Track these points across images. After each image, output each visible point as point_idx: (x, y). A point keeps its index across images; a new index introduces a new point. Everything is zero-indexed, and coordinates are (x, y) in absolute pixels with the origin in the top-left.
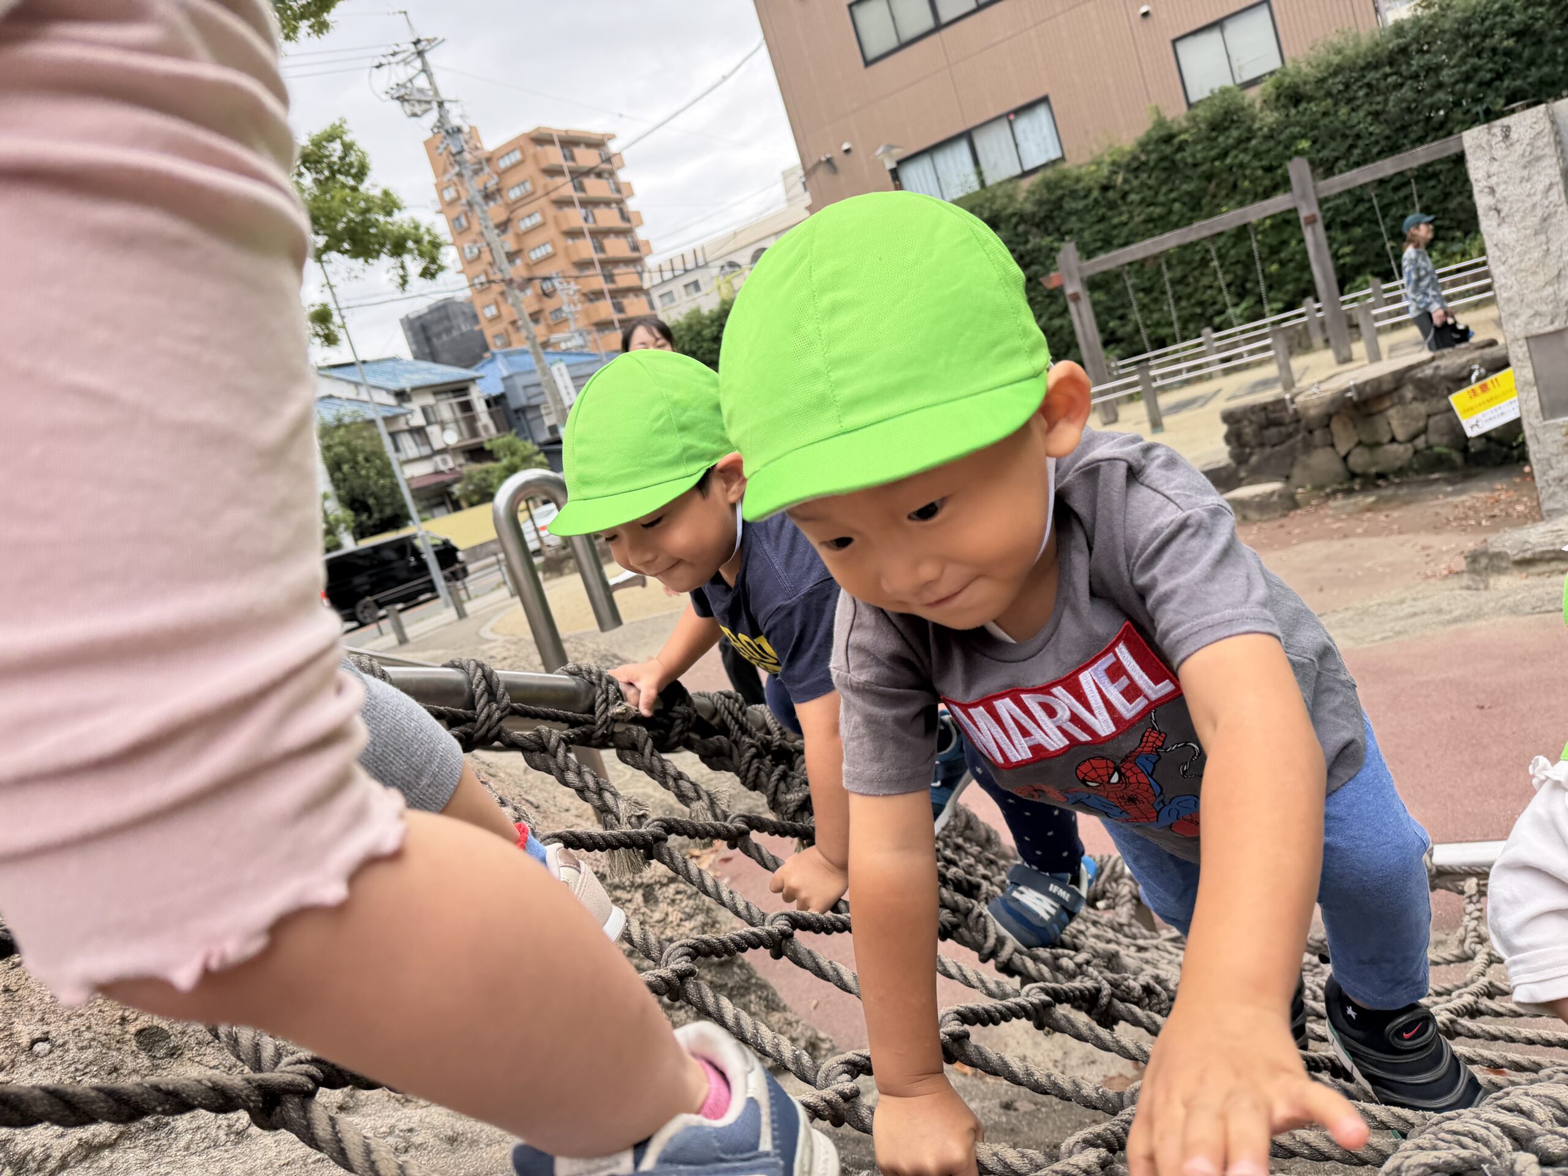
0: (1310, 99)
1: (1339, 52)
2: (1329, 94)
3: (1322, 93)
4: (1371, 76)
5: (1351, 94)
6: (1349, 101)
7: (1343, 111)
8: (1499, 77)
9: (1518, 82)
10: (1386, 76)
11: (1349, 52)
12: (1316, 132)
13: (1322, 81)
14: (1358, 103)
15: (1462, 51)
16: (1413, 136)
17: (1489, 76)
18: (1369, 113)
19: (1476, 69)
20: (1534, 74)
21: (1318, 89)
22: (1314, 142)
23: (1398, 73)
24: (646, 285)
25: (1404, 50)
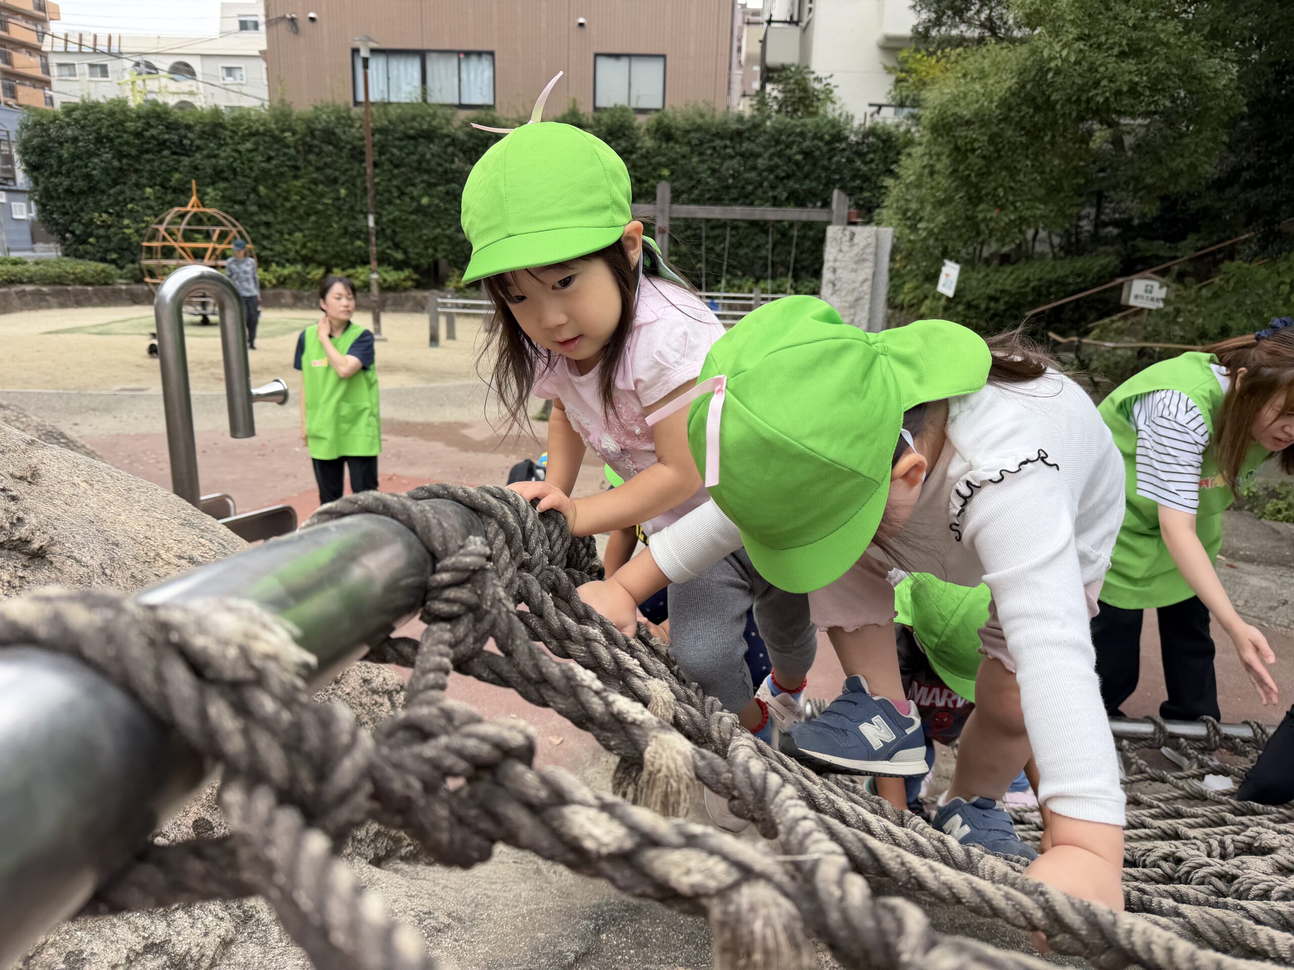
0: (677, 142)
1: (702, 116)
2: (689, 143)
3: (686, 140)
4: (718, 143)
5: (701, 149)
6: (701, 154)
7: (695, 159)
8: (788, 177)
9: (797, 186)
10: (726, 147)
11: (708, 118)
12: (674, 167)
13: (687, 132)
14: (705, 157)
15: (772, 150)
16: (732, 196)
17: (783, 174)
18: (710, 168)
19: (777, 166)
20: (807, 184)
21: (684, 137)
22: (672, 173)
23: (733, 148)
24: (46, 47)
25: (739, 134)
